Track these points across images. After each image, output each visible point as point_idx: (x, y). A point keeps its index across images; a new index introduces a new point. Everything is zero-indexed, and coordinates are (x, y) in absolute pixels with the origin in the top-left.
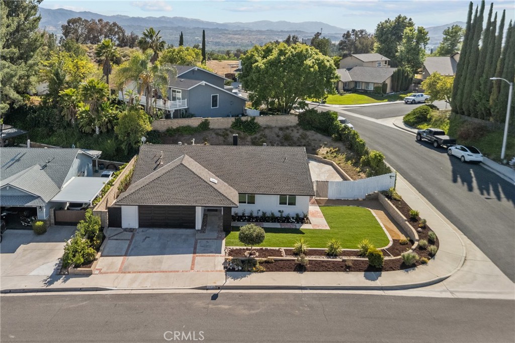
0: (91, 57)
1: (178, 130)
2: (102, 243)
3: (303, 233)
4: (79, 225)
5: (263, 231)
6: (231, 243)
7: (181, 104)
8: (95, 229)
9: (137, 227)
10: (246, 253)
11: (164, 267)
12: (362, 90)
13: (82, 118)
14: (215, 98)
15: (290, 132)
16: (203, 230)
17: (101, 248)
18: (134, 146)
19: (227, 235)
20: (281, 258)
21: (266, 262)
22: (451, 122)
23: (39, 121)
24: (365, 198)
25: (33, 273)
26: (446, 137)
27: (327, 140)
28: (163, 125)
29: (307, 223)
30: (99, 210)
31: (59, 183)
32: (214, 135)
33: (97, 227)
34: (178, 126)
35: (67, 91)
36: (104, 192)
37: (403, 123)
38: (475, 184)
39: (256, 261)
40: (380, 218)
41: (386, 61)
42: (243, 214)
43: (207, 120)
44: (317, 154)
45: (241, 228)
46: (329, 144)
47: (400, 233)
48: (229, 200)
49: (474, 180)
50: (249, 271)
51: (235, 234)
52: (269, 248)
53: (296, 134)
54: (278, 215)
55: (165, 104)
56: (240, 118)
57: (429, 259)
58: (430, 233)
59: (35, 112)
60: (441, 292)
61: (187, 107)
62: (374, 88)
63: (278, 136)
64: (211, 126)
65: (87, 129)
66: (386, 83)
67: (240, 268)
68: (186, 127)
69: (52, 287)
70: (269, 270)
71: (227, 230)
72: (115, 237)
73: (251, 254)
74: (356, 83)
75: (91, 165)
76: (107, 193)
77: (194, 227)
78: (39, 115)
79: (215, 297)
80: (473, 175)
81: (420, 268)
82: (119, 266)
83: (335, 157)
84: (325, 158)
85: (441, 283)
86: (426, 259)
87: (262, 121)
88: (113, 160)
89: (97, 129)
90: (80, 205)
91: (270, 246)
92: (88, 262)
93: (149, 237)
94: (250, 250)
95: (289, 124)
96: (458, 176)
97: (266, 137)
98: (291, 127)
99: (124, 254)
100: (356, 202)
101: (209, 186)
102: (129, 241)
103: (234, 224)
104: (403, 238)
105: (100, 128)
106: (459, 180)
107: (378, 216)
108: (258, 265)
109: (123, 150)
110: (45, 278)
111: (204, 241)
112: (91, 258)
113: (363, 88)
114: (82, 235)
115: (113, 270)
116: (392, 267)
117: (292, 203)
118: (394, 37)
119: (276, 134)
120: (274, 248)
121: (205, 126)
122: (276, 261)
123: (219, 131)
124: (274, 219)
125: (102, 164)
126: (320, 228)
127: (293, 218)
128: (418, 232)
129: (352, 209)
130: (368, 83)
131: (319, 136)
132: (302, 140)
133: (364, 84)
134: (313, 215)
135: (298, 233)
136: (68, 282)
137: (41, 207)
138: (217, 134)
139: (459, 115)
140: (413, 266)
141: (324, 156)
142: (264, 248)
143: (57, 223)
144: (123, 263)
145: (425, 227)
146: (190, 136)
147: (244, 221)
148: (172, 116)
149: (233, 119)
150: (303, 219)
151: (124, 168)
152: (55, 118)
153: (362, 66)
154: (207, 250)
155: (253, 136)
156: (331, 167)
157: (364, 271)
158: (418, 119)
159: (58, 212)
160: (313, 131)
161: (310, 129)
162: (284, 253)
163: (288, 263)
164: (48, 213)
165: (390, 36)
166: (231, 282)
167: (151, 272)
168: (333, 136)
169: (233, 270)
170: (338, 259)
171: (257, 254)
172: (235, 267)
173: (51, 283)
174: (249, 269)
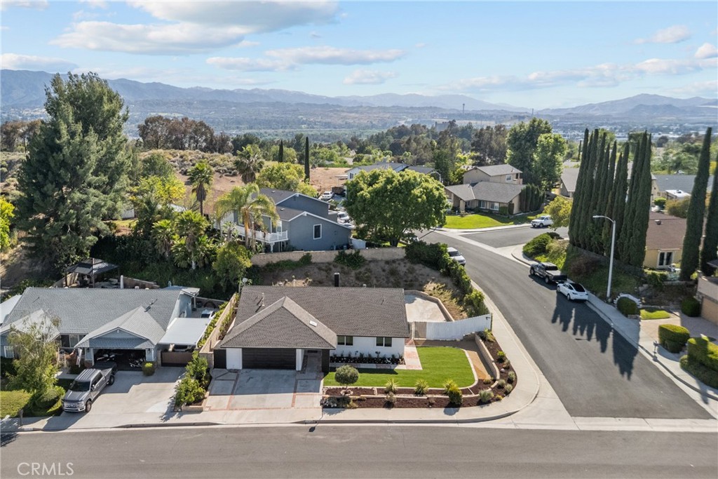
0: (175, 167)
1: (278, 264)
2: (209, 383)
3: (397, 374)
4: (188, 367)
5: (357, 371)
6: (327, 384)
7: (281, 235)
8: (202, 370)
9: (241, 368)
10: (342, 392)
11: (268, 404)
12: (486, 209)
13: (178, 252)
14: (317, 229)
15: (397, 265)
16: (303, 371)
17: (209, 388)
18: (233, 283)
19: (325, 375)
20: (373, 396)
21: (359, 400)
22: (568, 255)
23: (129, 254)
24: (462, 338)
25: (149, 410)
26: (557, 273)
27: (435, 274)
28: (262, 259)
29: (402, 364)
30: (205, 352)
31: (164, 324)
32: (316, 270)
33: (204, 368)
34: (279, 260)
35: (161, 223)
36: (207, 334)
37: (522, 254)
38: (571, 325)
39: (350, 399)
40: (472, 359)
41: (517, 174)
42: (342, 355)
43: (309, 254)
44: (423, 291)
45: (337, 369)
46: (437, 279)
47: (486, 373)
48: (327, 342)
49: (572, 320)
50: (343, 408)
51: (332, 374)
52: (363, 387)
53: (403, 269)
54: (375, 356)
55: (264, 237)
56: (344, 252)
57: (503, 397)
58: (510, 373)
59: (124, 243)
60: (507, 424)
61: (287, 239)
62: (500, 208)
63: (384, 271)
64: (313, 260)
65: (183, 264)
66: (513, 202)
67: (336, 405)
68: (287, 261)
69: (168, 422)
70: (361, 406)
71: (325, 371)
72: (221, 378)
73: (346, 393)
74: (480, 201)
75: (190, 304)
76: (210, 336)
77: (294, 368)
78: (129, 247)
79: (312, 429)
80: (573, 315)
81: (494, 404)
82: (227, 404)
83: (442, 293)
84: (431, 295)
85: (509, 417)
86: (500, 397)
87: (367, 253)
88: (211, 298)
89: (193, 264)
90: (184, 347)
91: (364, 386)
92: (199, 400)
93: (252, 378)
94: (345, 389)
95: (396, 257)
96: (559, 315)
97: (371, 272)
98: (397, 260)
99: (230, 393)
100: (453, 343)
101: (308, 329)
102: (234, 382)
103: (331, 365)
104: (488, 377)
105: (196, 263)
106: (558, 320)
107: (471, 356)
108: (351, 403)
109: (222, 287)
110: (161, 415)
111: (304, 381)
112: (202, 397)
113: (488, 208)
114: (191, 375)
115: (222, 407)
116: (469, 403)
117: (389, 345)
118: (528, 144)
119: (382, 268)
120: (368, 387)
121: (306, 260)
122: (368, 398)
123: (322, 265)
124: (370, 360)
125: (200, 302)
126: (413, 368)
127: (389, 359)
128: (501, 372)
129: (448, 350)
130: (492, 203)
131: (427, 270)
132: (409, 275)
133: (488, 203)
134: (409, 356)
135: (391, 373)
136: (182, 418)
137: (149, 349)
138: (320, 269)
139: (576, 247)
140: (489, 402)
141: (430, 292)
142: (359, 387)
143: (164, 364)
144: (230, 401)
145: (509, 368)
146: (291, 271)
147: (342, 362)
148: (272, 249)
149: (336, 253)
150: (398, 360)
151: (224, 307)
152: (147, 250)
153: (488, 181)
154: (306, 389)
155: (358, 271)
156: (436, 305)
157: (446, 407)
158: (537, 249)
159: (164, 354)
160: (421, 265)
161: (418, 263)
162: (376, 392)
163: (379, 400)
164: (156, 356)
165: (523, 142)
166: (326, 417)
167: (255, 409)
168: (441, 271)
169: (330, 407)
170: (424, 397)
171: (352, 393)
172: (331, 404)
173: (166, 419)
174: (344, 406)
